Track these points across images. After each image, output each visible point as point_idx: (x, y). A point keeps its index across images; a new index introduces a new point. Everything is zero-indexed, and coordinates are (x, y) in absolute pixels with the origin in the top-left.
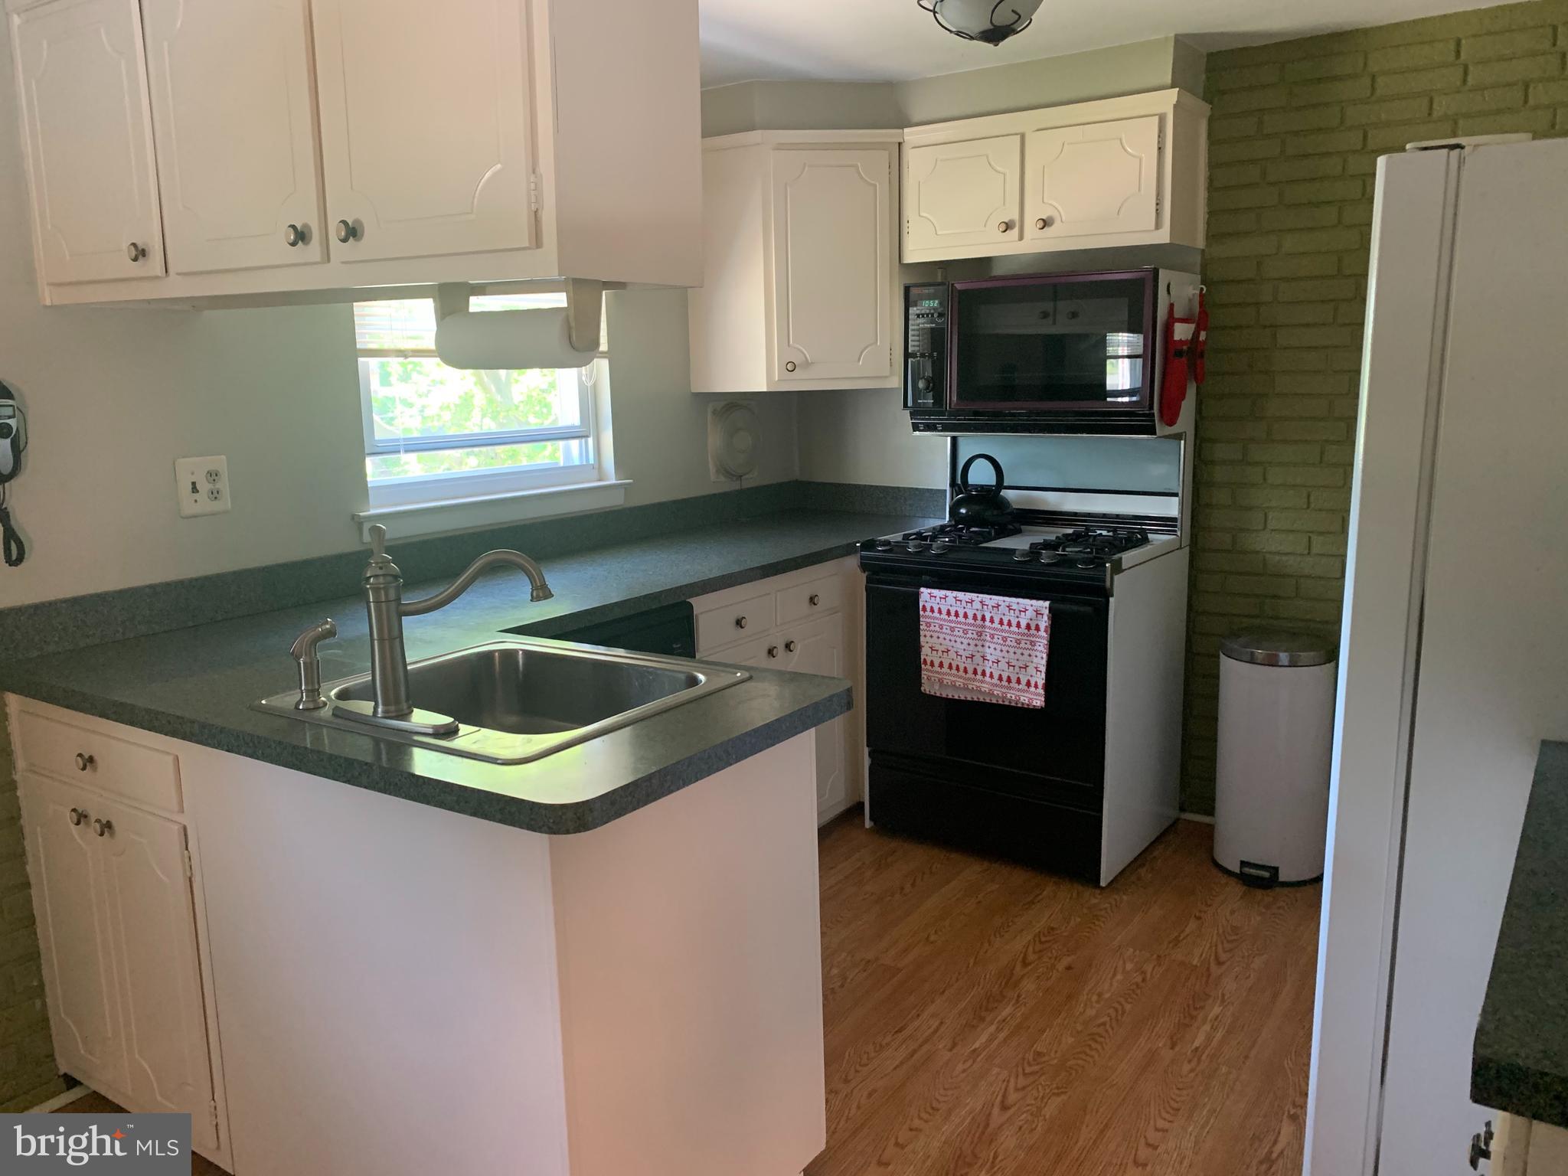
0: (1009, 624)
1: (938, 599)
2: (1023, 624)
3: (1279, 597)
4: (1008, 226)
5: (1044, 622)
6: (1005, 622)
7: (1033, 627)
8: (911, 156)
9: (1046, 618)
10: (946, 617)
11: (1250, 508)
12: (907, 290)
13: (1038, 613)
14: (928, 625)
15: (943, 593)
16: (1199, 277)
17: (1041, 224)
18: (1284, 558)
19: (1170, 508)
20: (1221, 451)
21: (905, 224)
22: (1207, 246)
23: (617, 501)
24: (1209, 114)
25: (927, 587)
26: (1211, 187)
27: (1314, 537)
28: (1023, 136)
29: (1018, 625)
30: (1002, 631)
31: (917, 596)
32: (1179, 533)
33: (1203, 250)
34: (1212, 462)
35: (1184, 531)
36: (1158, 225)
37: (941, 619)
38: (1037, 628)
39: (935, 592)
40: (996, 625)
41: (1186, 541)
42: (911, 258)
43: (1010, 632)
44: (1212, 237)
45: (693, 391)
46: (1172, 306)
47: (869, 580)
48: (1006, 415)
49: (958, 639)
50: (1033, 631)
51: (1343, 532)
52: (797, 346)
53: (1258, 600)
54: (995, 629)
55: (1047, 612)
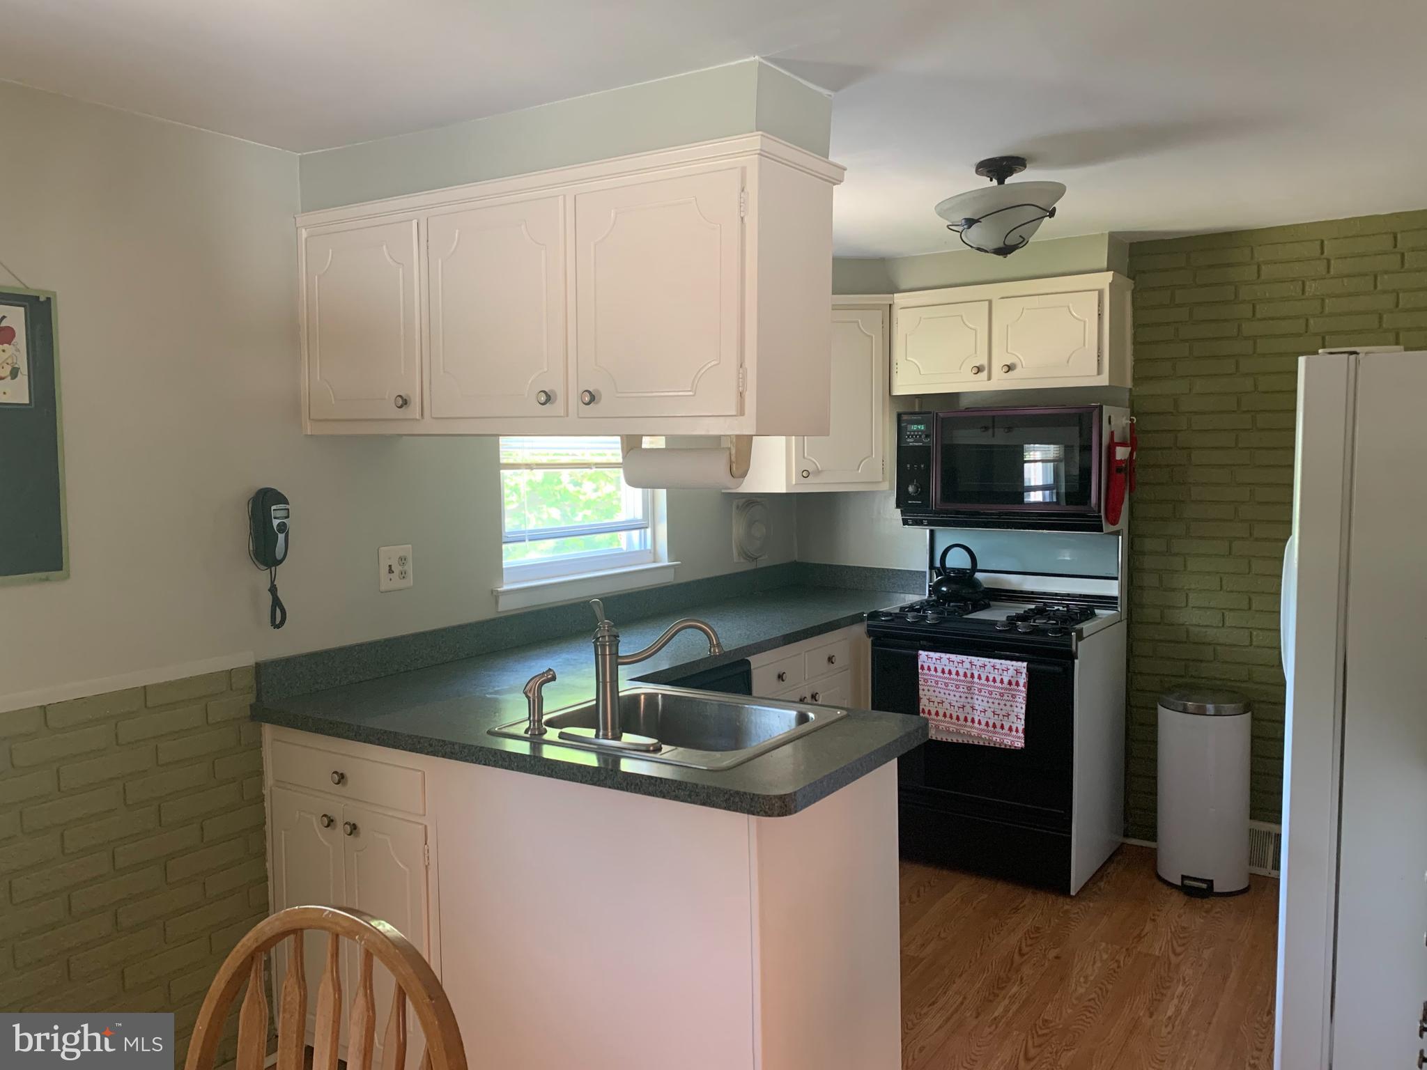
0: (994, 680)
1: (934, 660)
2: (1006, 680)
3: (1201, 661)
4: (979, 369)
5: (1023, 679)
6: (991, 679)
7: (1014, 683)
8: (898, 314)
9: (1024, 676)
10: (941, 675)
11: (1174, 590)
12: (899, 416)
13: (1018, 672)
14: (926, 681)
15: (937, 655)
16: (1129, 410)
17: (1006, 369)
18: (1204, 630)
19: (1112, 589)
20: (1149, 544)
21: (894, 366)
22: (1133, 386)
23: (669, 578)
24: (1133, 287)
25: (924, 650)
26: (1136, 342)
27: (1227, 614)
28: (990, 302)
29: (1002, 681)
30: (988, 686)
31: (916, 657)
32: (1119, 609)
33: (1131, 389)
34: (1143, 553)
35: (1121, 607)
36: (1099, 372)
37: (937, 676)
38: (1017, 684)
39: (932, 654)
40: (983, 681)
41: (1124, 616)
42: (898, 391)
43: (994, 687)
44: (1136, 379)
46: (1112, 433)
47: (873, 644)
48: (981, 514)
49: (952, 693)
50: (1014, 686)
51: (1250, 609)
52: (810, 458)
53: (1183, 663)
54: (982, 685)
55: (1024, 671)
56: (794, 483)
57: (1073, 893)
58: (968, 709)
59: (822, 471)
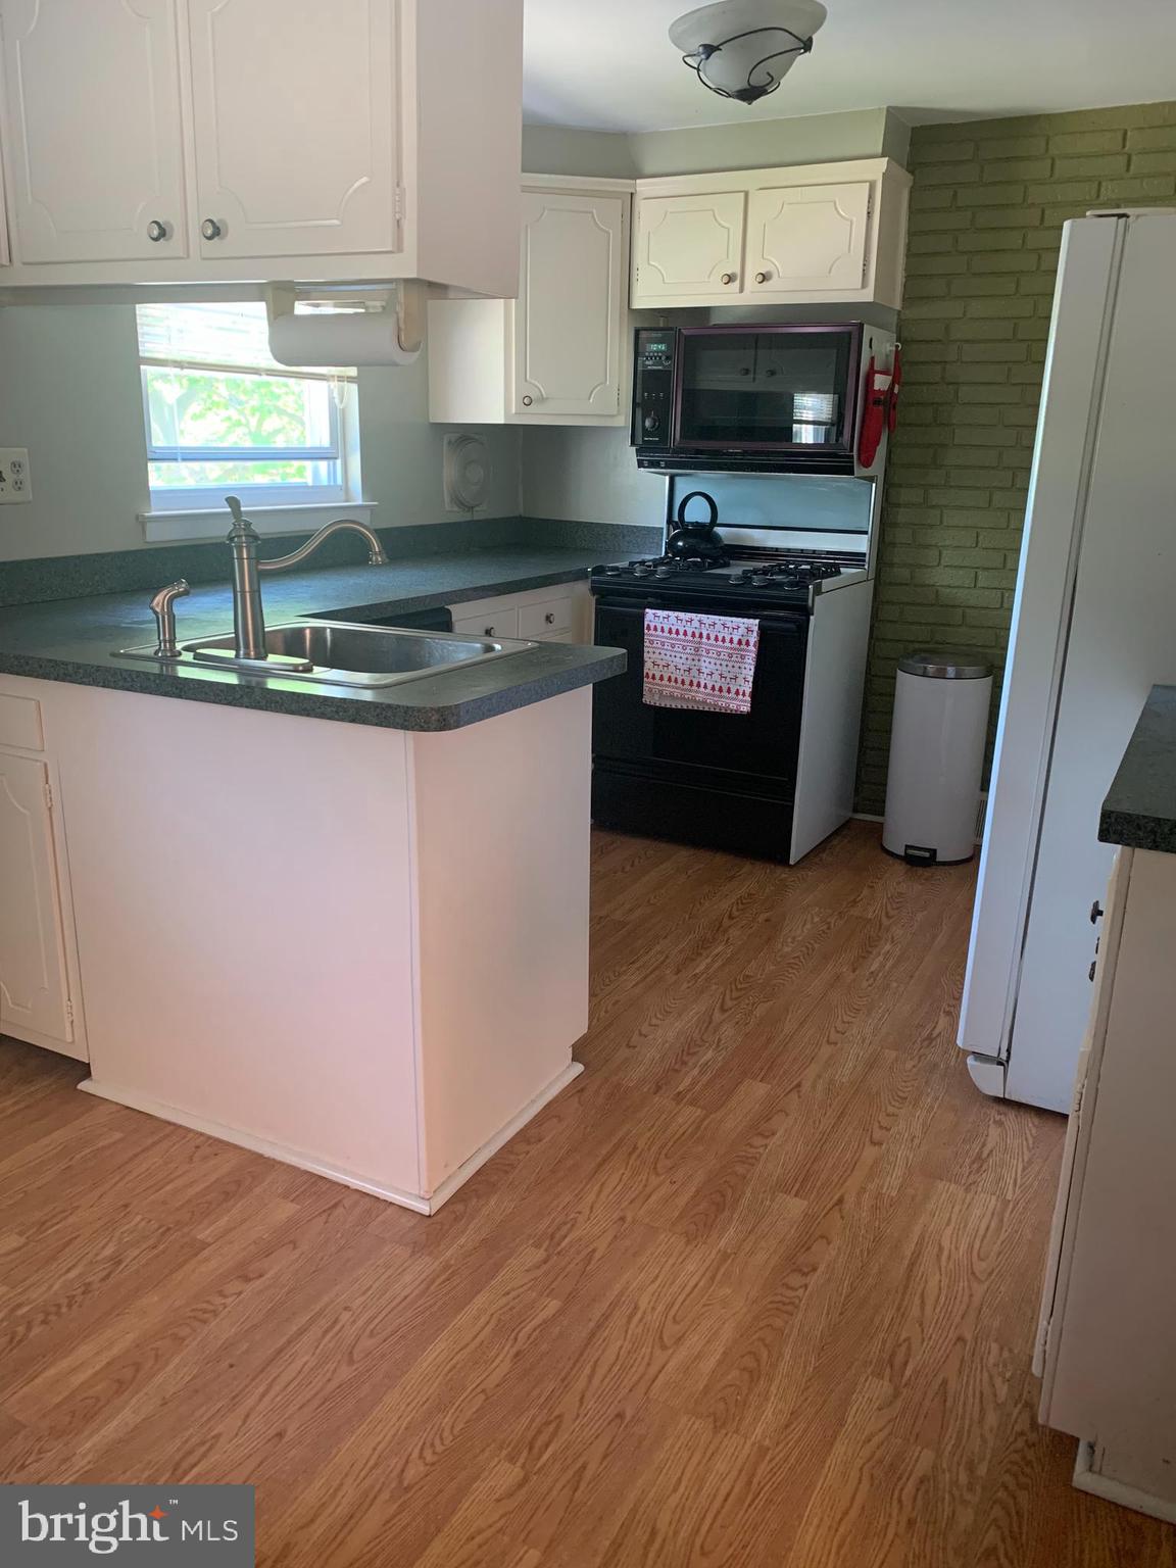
0: (724, 640)
1: (661, 618)
2: (736, 640)
3: (949, 626)
4: (730, 279)
5: (754, 638)
6: (720, 638)
7: (744, 643)
8: (642, 207)
9: (755, 634)
10: (668, 635)
11: (928, 547)
12: (637, 332)
13: (749, 630)
14: (651, 642)
15: (665, 613)
16: (895, 335)
17: (760, 278)
18: (955, 591)
19: (861, 544)
20: (905, 495)
21: (634, 272)
22: (903, 308)
24: (911, 184)
25: (651, 608)
26: (909, 254)
27: (980, 572)
28: (747, 194)
29: (731, 641)
30: (717, 646)
31: (642, 617)
32: (866, 567)
33: (899, 311)
34: (898, 505)
35: (870, 564)
36: (864, 285)
37: (663, 637)
38: (748, 643)
39: (660, 613)
40: (712, 641)
41: (872, 575)
42: (637, 304)
43: (723, 647)
44: (908, 299)
45: (432, 421)
46: (873, 359)
47: (598, 602)
48: (724, 454)
49: (678, 655)
50: (744, 646)
51: (1004, 567)
52: (533, 381)
54: (711, 645)
55: (756, 628)
56: (514, 412)
57: (792, 862)
58: (694, 672)
59: (547, 398)
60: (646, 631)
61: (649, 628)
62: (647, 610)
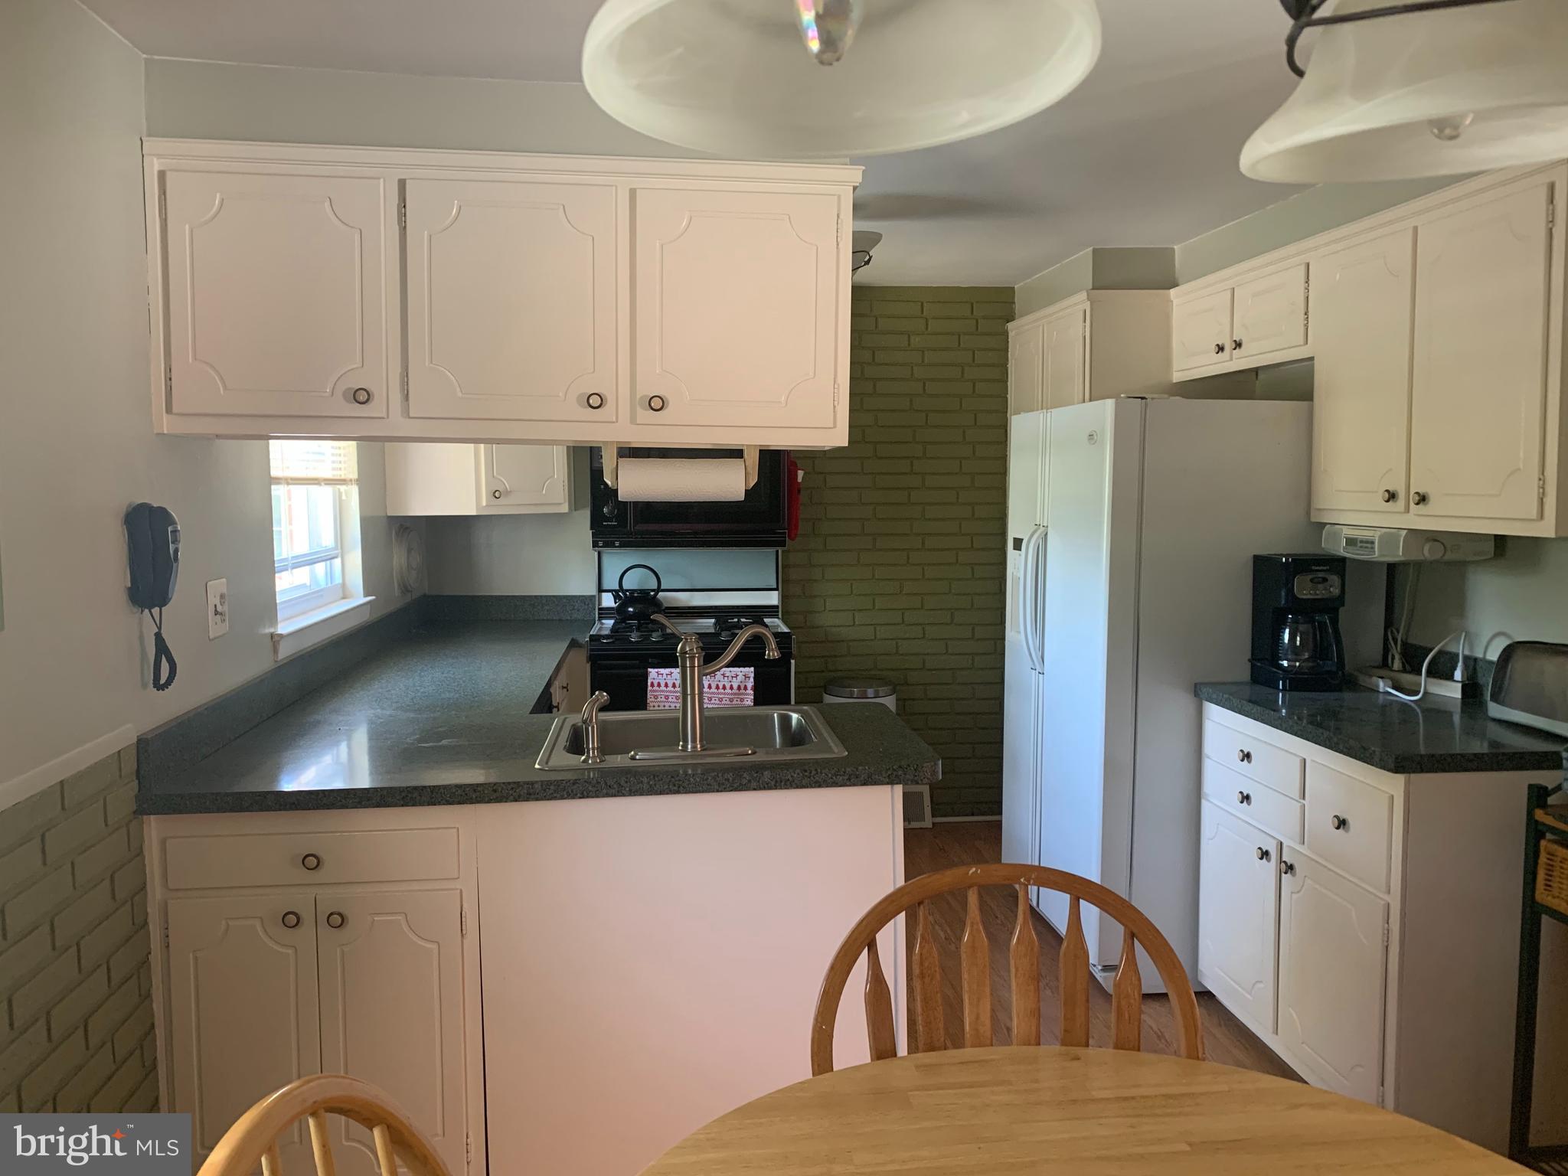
0: (724, 688)
1: (665, 676)
2: (735, 686)
5: (750, 683)
6: (721, 687)
7: (742, 688)
9: (752, 680)
10: (672, 689)
11: (815, 596)
13: (746, 677)
14: (656, 697)
15: (667, 671)
18: (838, 629)
19: (772, 599)
23: (364, 618)
25: (654, 668)
27: (856, 614)
29: (731, 688)
30: (718, 694)
31: (646, 676)
32: (780, 617)
35: (783, 614)
37: (667, 692)
38: (746, 688)
39: (662, 671)
40: (713, 690)
43: (725, 694)
45: (389, 514)
47: (592, 668)
48: (678, 534)
50: (742, 691)
51: (874, 608)
52: (499, 477)
53: (822, 660)
54: (712, 693)
55: (752, 675)
56: (484, 504)
59: (510, 492)
60: (649, 688)
61: (652, 685)
62: (650, 670)
